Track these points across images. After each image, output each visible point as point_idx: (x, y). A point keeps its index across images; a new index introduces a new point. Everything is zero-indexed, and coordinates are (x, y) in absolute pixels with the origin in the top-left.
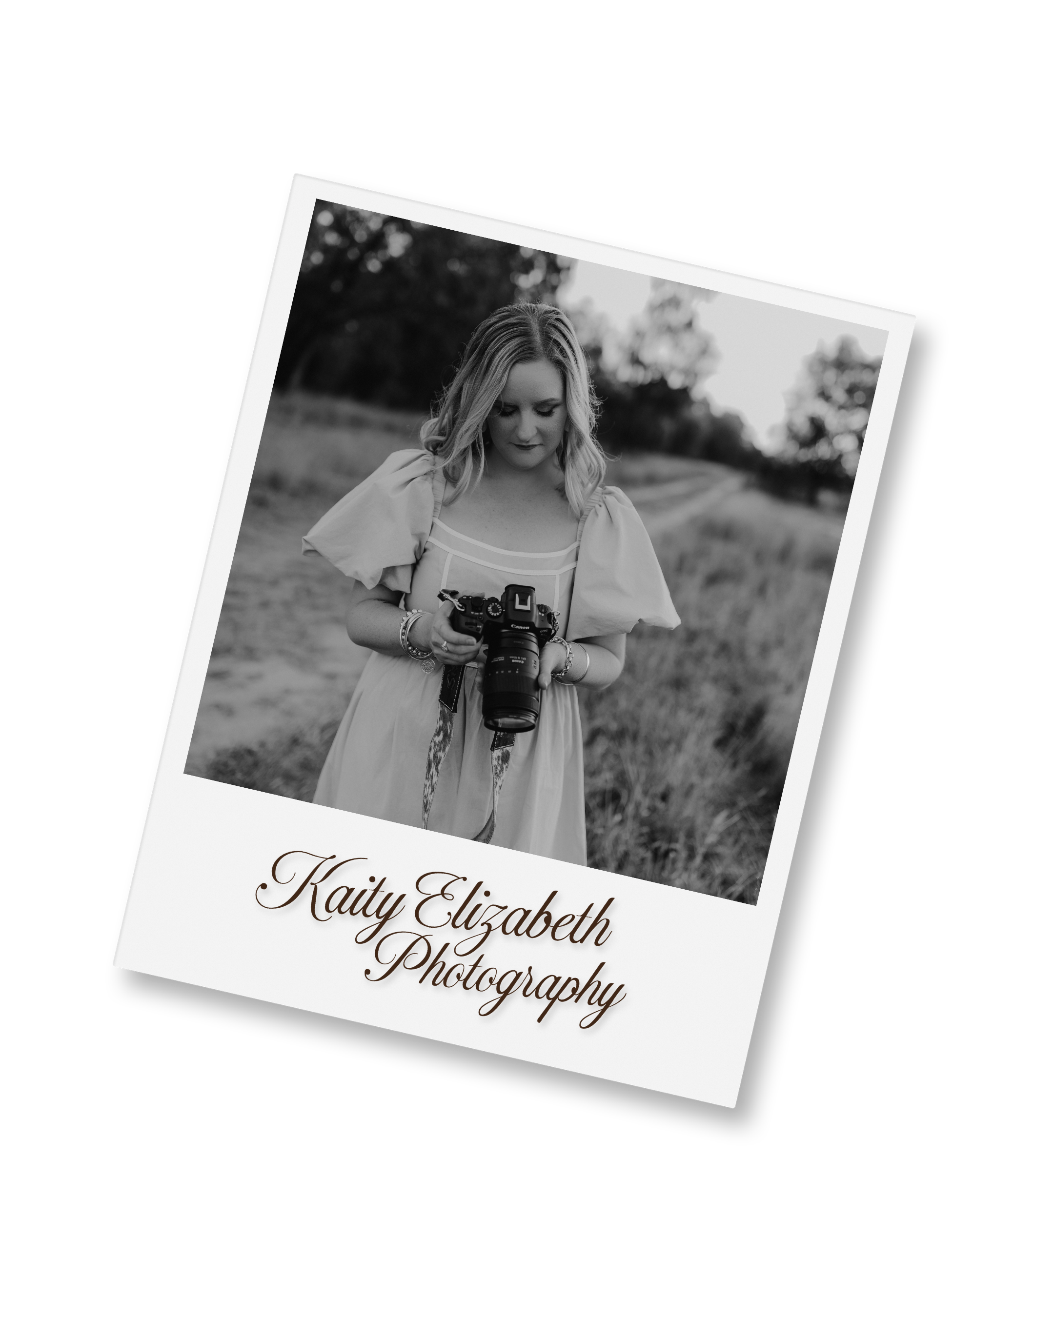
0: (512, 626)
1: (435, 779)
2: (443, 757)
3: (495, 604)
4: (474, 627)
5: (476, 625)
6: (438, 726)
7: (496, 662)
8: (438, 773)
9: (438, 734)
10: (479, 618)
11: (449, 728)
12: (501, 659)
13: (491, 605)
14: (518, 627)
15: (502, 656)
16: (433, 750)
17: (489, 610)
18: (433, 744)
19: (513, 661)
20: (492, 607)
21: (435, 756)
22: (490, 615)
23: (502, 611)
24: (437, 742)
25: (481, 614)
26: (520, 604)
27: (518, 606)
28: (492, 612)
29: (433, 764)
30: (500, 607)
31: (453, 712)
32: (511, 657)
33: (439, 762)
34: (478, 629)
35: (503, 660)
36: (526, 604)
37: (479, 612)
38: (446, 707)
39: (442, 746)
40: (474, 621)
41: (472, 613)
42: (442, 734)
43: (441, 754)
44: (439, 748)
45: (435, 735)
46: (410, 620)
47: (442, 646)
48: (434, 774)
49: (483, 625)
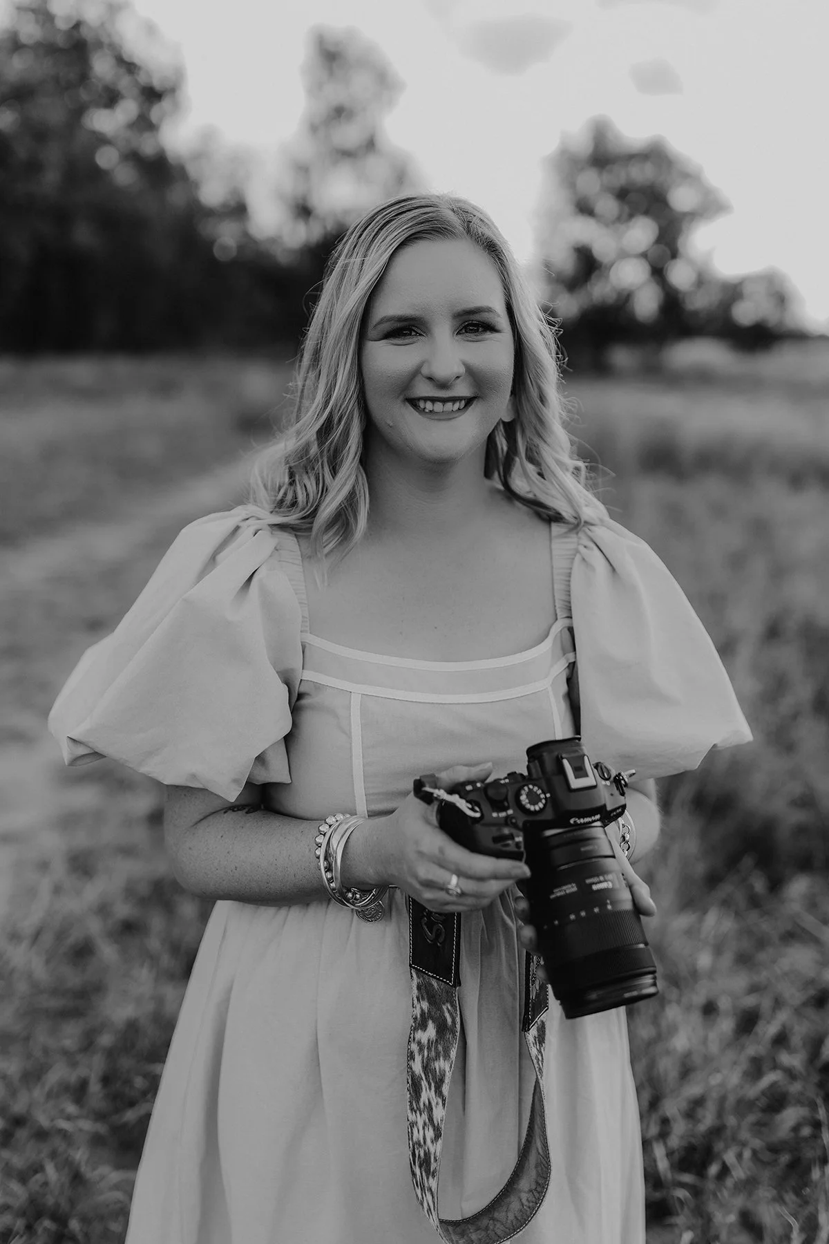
0: (572, 821)
1: (439, 1113)
2: (447, 1069)
3: (529, 788)
4: (510, 842)
5: (512, 837)
6: (418, 1012)
7: (561, 897)
8: (444, 1101)
9: (421, 1024)
10: (512, 823)
11: (447, 1015)
12: (571, 888)
13: (523, 792)
14: (582, 821)
15: (570, 883)
16: (418, 1058)
17: (523, 803)
18: (414, 1047)
19: (595, 887)
20: (527, 795)
21: (426, 1068)
22: (527, 812)
23: (546, 798)
24: (424, 1041)
25: (510, 812)
26: (576, 777)
27: (576, 783)
28: (530, 803)
29: (424, 1083)
30: (540, 792)
31: (454, 986)
32: (588, 881)
33: (442, 1081)
34: (517, 845)
35: (575, 889)
36: (586, 775)
37: (505, 809)
38: (432, 976)
39: (440, 1048)
40: (506, 831)
41: (495, 815)
42: (431, 1026)
43: (441, 1065)
44: (433, 1054)
45: (415, 1029)
46: (334, 842)
47: (450, 887)
48: (434, 1104)
49: (521, 833)
